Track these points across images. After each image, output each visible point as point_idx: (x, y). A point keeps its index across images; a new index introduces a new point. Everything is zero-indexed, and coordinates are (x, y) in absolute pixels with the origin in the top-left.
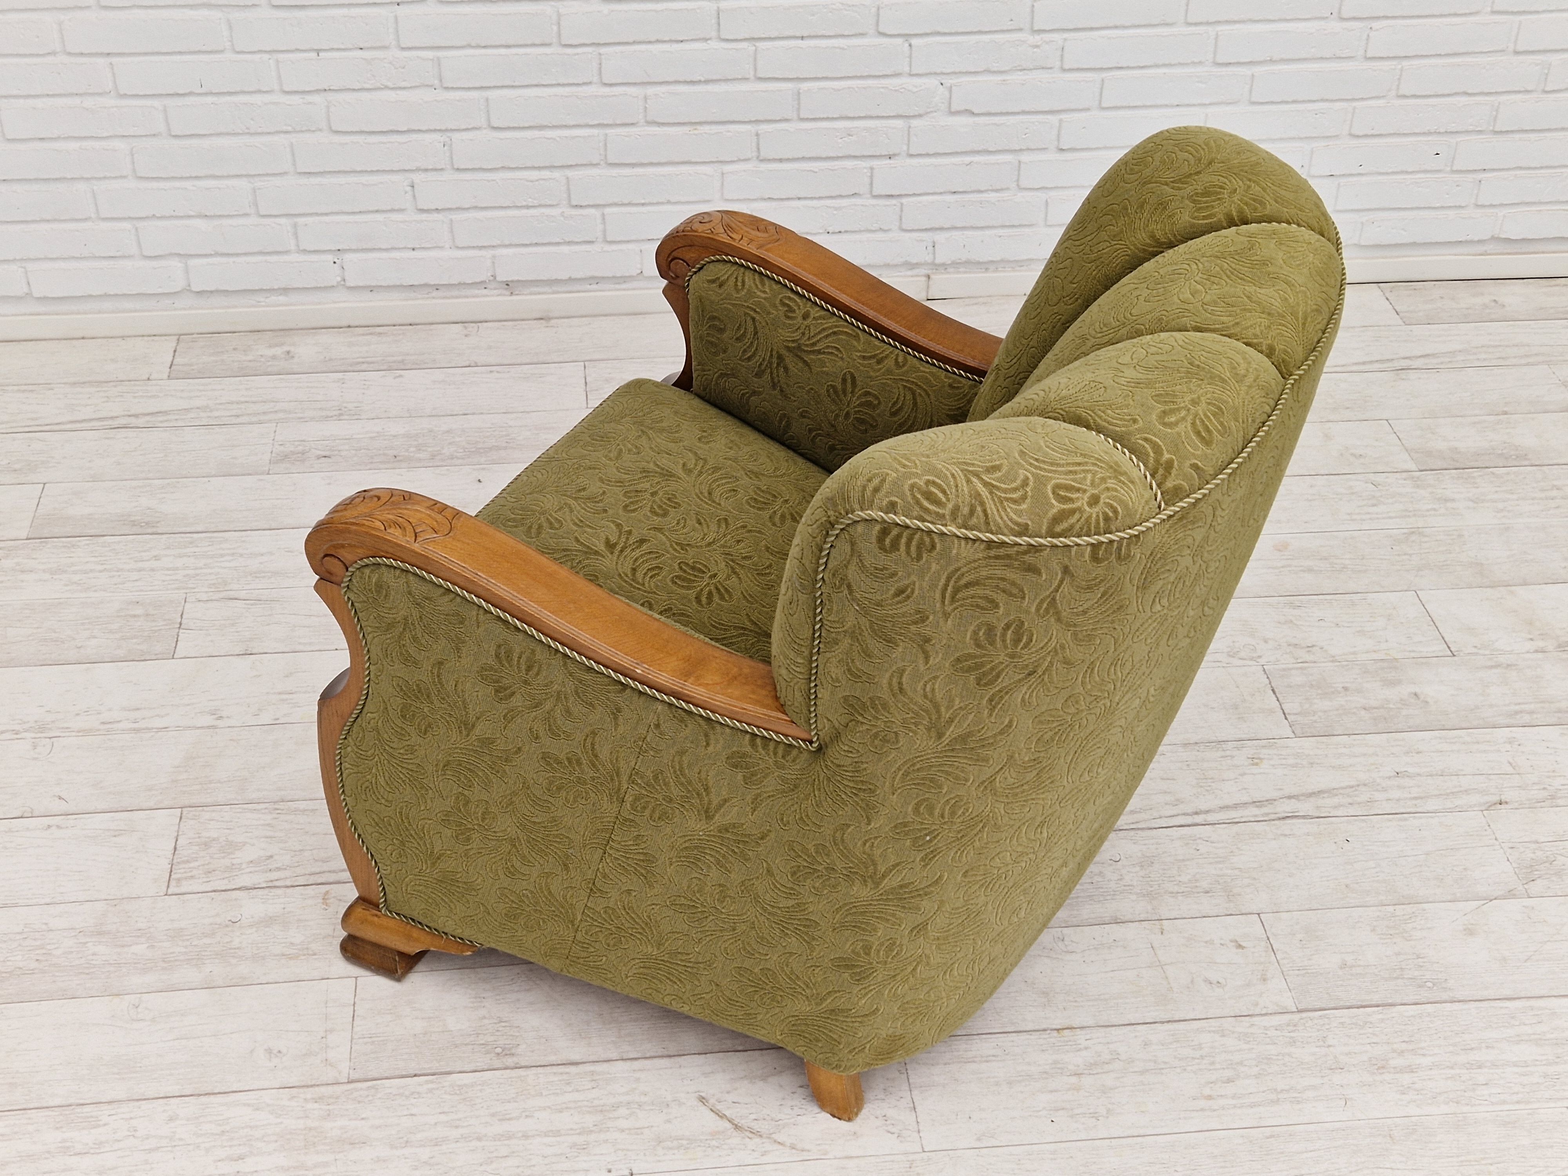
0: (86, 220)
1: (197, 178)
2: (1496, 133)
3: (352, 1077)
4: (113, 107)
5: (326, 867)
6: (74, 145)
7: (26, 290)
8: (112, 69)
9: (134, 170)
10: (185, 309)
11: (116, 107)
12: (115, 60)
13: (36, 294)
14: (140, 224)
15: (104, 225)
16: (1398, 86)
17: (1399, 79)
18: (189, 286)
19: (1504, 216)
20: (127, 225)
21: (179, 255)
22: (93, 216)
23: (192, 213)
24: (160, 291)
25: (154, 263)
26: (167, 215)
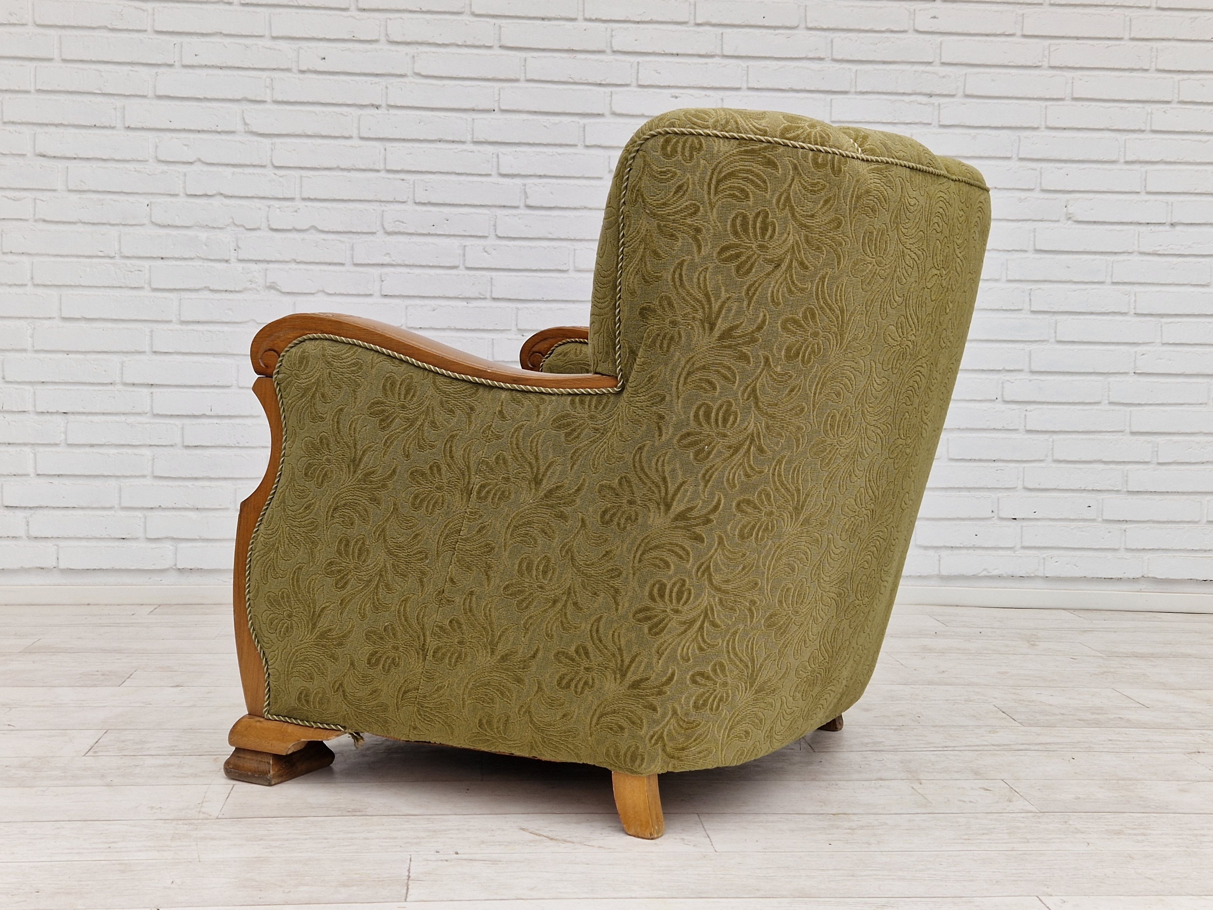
0: (111, 508)
1: (196, 479)
2: (1130, 492)
3: (220, 817)
4: (146, 423)
5: (219, 750)
6: (113, 451)
7: (54, 564)
8: (152, 396)
9: (153, 472)
10: (168, 585)
11: (149, 423)
12: (154, 390)
13: (62, 566)
14: (149, 513)
15: (123, 513)
16: (1053, 453)
17: (1052, 449)
18: (176, 565)
19: (1149, 559)
20: (139, 514)
21: (173, 539)
22: (116, 506)
23: (187, 506)
24: (153, 567)
25: (153, 545)
26: (170, 506)
